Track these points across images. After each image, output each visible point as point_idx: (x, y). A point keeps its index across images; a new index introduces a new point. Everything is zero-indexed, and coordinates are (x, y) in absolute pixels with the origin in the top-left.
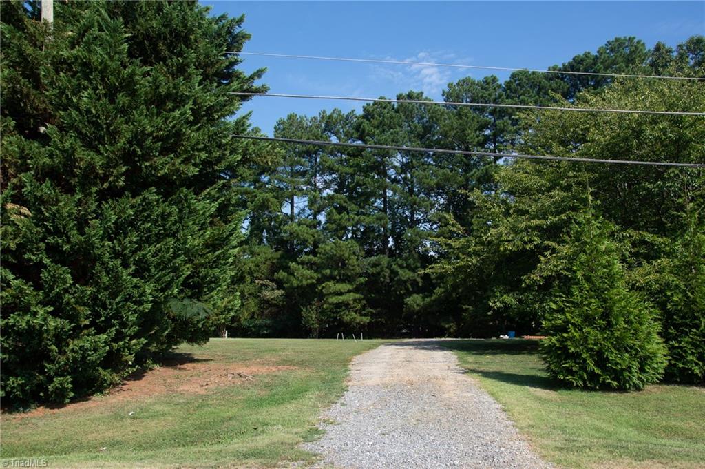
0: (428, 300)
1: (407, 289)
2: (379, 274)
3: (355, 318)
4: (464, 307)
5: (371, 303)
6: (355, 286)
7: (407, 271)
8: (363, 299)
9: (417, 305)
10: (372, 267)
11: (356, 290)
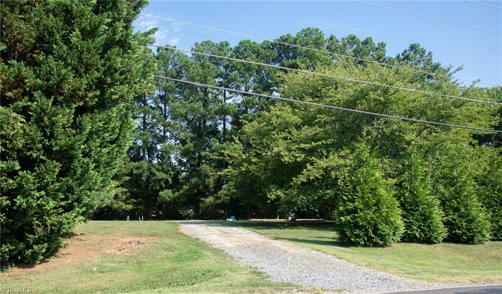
0: (177, 193)
1: (161, 186)
2: (141, 174)
3: (122, 206)
4: (202, 199)
5: (134, 195)
6: (122, 183)
7: (162, 173)
8: (128, 192)
9: (169, 197)
10: (136, 169)
11: (122, 186)
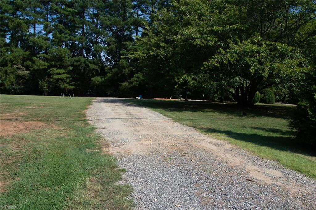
0: (103, 79)
1: (93, 74)
2: (79, 65)
3: (66, 86)
4: (120, 83)
5: (74, 79)
6: (67, 71)
7: (94, 65)
8: (71, 77)
9: (98, 81)
10: (76, 62)
11: (67, 73)
